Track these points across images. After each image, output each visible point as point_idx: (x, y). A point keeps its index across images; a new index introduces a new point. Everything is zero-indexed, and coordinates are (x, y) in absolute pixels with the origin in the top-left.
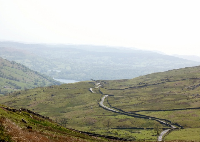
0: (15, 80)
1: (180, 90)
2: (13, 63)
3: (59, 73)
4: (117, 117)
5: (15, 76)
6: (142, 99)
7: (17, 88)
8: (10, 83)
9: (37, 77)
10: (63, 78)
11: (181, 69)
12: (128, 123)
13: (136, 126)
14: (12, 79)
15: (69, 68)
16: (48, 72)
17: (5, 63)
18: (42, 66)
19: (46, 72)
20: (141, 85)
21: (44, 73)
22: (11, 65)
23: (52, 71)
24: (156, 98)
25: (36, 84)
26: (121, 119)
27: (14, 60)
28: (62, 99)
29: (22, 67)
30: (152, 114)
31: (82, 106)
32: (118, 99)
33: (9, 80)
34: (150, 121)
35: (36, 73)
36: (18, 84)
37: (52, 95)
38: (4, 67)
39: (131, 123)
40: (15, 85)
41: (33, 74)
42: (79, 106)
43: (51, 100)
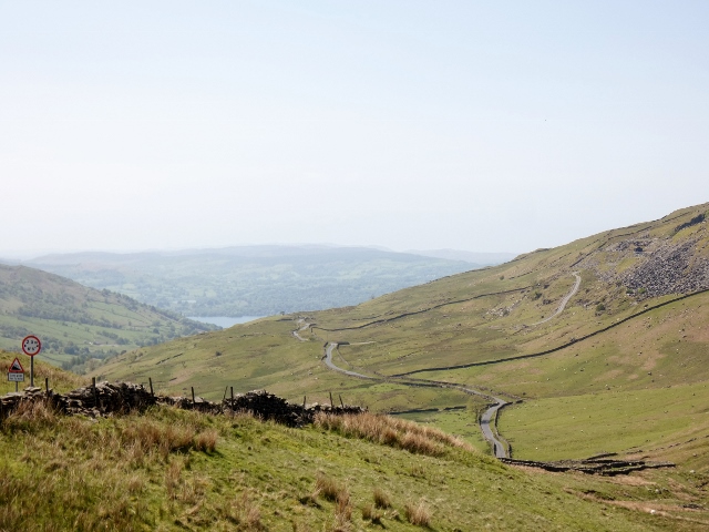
0: (115, 326)
1: (477, 319)
2: (106, 293)
3: (194, 306)
4: (372, 388)
5: (112, 318)
6: (411, 344)
7: (122, 342)
8: (106, 334)
9: (156, 317)
10: (204, 315)
11: (456, 276)
12: (401, 401)
13: (419, 406)
14: (108, 326)
15: (211, 294)
16: (173, 306)
17: (90, 295)
18: (158, 295)
19: (168, 304)
20: (393, 316)
21: (167, 308)
22: (103, 298)
23: (180, 302)
24: (439, 341)
25: (156, 331)
26: (383, 393)
27: (108, 288)
28: (240, 361)
29: (123, 301)
30: (444, 377)
31: (287, 372)
32: (358, 349)
33: (101, 329)
34: (444, 393)
35: (153, 309)
36: (121, 334)
37: (218, 354)
38: (88, 304)
39: (406, 401)
40: (114, 337)
41: (148, 311)
42: (282, 373)
43: (219, 364)
